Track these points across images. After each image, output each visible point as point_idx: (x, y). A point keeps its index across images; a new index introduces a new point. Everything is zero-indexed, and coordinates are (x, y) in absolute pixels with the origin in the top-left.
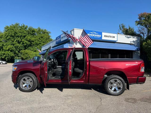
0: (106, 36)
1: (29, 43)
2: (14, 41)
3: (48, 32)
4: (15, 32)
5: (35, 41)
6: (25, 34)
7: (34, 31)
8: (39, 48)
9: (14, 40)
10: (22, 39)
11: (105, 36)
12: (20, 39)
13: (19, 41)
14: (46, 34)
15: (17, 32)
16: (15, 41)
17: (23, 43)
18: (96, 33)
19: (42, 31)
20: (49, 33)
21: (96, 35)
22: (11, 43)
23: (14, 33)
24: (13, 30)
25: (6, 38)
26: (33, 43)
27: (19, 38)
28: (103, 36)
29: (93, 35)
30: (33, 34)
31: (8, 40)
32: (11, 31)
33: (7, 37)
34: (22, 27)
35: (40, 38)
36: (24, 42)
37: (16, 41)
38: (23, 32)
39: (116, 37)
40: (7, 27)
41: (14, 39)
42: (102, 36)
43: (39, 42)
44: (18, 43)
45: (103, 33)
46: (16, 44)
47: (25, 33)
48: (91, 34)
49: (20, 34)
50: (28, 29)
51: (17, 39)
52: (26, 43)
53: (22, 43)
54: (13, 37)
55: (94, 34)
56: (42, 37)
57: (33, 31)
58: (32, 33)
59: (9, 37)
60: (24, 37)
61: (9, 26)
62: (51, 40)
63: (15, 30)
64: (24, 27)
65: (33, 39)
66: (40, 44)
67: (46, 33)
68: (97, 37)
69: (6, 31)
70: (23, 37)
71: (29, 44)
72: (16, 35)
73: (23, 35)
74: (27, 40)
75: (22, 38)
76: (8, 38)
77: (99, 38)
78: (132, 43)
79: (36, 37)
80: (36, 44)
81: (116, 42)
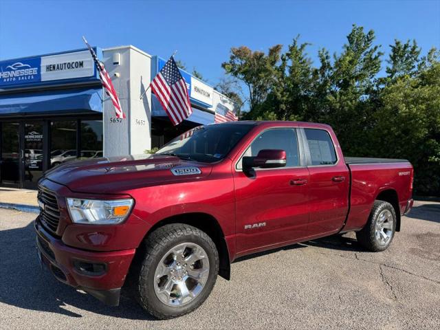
0: (198, 90)
11: (195, 89)
39: (211, 97)
42: (190, 87)
45: (192, 79)
81: (209, 109)
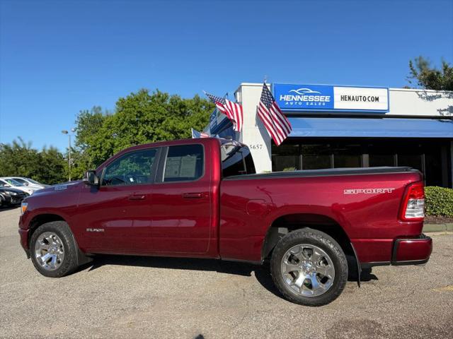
0: (349, 98)
1: (172, 137)
2: (137, 134)
4: (138, 112)
5: (185, 131)
6: (161, 116)
7: (184, 106)
10: (155, 128)
11: (343, 98)
12: (151, 128)
13: (149, 133)
15: (142, 111)
16: (140, 133)
17: (159, 138)
18: (311, 92)
19: (204, 105)
21: (311, 98)
22: (131, 139)
23: (137, 115)
24: (135, 107)
25: (119, 127)
26: (182, 135)
27: (149, 126)
28: (337, 98)
29: (304, 98)
30: (183, 114)
31: (124, 131)
32: (130, 109)
33: (122, 124)
34: (154, 97)
35: (198, 122)
36: (160, 136)
37: (143, 134)
38: (157, 109)
39: (383, 99)
40: (123, 101)
41: (138, 130)
42: (332, 99)
44: (147, 139)
45: (335, 89)
46: (142, 140)
47: (161, 113)
48: (295, 94)
49: (149, 116)
50: (168, 102)
51: (145, 128)
52: (165, 137)
53: (156, 137)
54: (135, 123)
55: (306, 94)
56: (203, 120)
57: (182, 106)
58: (178, 111)
59: (126, 124)
60: (161, 121)
61: (126, 98)
63: (139, 108)
64: (159, 96)
65: (181, 126)
68: (317, 103)
69: (120, 112)
70: (158, 123)
72: (142, 118)
73: (158, 117)
75: (155, 124)
76: (123, 127)
77: (324, 104)
78: (445, 114)
79: (188, 122)
81: (386, 114)
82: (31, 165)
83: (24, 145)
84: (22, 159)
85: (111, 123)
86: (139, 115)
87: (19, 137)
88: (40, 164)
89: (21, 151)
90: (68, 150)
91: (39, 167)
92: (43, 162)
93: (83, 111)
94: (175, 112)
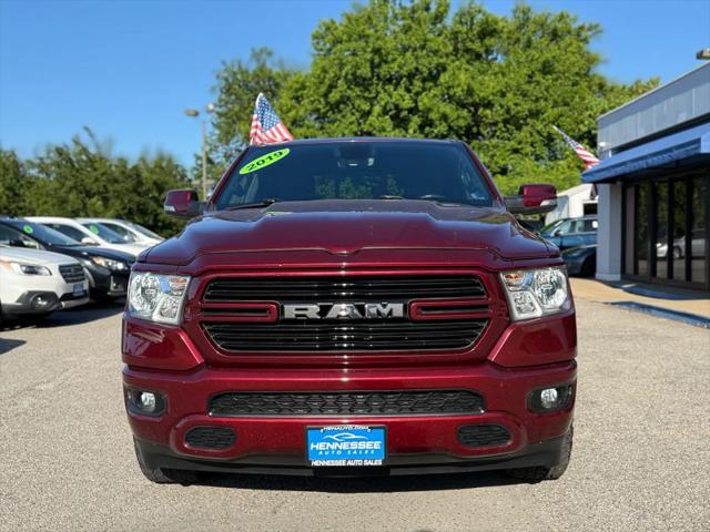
1: (462, 118)
2: (369, 113)
3: (581, 28)
4: (377, 51)
5: (497, 100)
6: (436, 60)
7: (494, 32)
8: (529, 149)
9: (372, 105)
10: (418, 94)
12: (407, 96)
13: (399, 110)
14: (571, 44)
16: (377, 109)
17: (427, 123)
19: (541, 27)
20: (589, 33)
22: (355, 128)
23: (372, 62)
24: (366, 38)
25: (326, 95)
26: (488, 112)
27: (401, 91)
31: (335, 107)
32: (353, 45)
33: (331, 87)
34: (414, 11)
35: (532, 75)
36: (431, 116)
37: (385, 112)
38: (426, 41)
40: (329, 28)
41: (372, 101)
43: (525, 107)
44: (396, 126)
46: (384, 130)
47: (436, 53)
49: (409, 63)
50: (449, 21)
51: (390, 96)
52: (444, 117)
54: (365, 84)
56: (546, 69)
57: (488, 31)
58: (477, 46)
59: (342, 86)
60: (433, 77)
61: (338, 20)
62: (601, 86)
63: (378, 39)
64: (427, 9)
65: (488, 86)
66: (535, 114)
67: (568, 39)
70: (424, 80)
71: (462, 123)
72: (384, 70)
73: (427, 63)
74: (451, 98)
75: (417, 84)
76: (334, 96)
79: (504, 74)
80: (506, 122)
82: (118, 196)
83: (98, 146)
84: (97, 180)
85: (303, 87)
86: (377, 60)
87: (86, 129)
88: (139, 194)
89: (91, 161)
90: (199, 158)
91: (137, 199)
92: (144, 188)
93: (229, 63)
94: (467, 51)
